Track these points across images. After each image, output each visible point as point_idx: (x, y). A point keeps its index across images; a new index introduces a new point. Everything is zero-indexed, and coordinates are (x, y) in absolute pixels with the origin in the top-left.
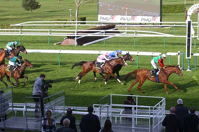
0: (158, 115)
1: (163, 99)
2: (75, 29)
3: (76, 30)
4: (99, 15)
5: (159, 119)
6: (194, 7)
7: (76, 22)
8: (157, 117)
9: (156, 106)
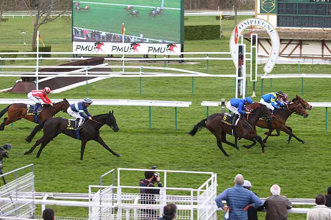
0: (205, 205)
1: (213, 176)
2: (36, 65)
3: (37, 67)
4: (74, 42)
5: (207, 212)
6: (244, 25)
7: (38, 53)
8: (204, 208)
9: (202, 189)
